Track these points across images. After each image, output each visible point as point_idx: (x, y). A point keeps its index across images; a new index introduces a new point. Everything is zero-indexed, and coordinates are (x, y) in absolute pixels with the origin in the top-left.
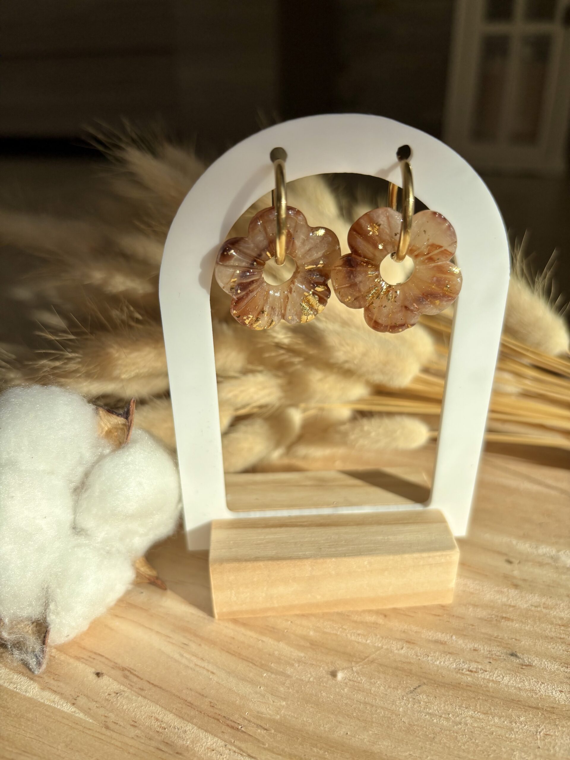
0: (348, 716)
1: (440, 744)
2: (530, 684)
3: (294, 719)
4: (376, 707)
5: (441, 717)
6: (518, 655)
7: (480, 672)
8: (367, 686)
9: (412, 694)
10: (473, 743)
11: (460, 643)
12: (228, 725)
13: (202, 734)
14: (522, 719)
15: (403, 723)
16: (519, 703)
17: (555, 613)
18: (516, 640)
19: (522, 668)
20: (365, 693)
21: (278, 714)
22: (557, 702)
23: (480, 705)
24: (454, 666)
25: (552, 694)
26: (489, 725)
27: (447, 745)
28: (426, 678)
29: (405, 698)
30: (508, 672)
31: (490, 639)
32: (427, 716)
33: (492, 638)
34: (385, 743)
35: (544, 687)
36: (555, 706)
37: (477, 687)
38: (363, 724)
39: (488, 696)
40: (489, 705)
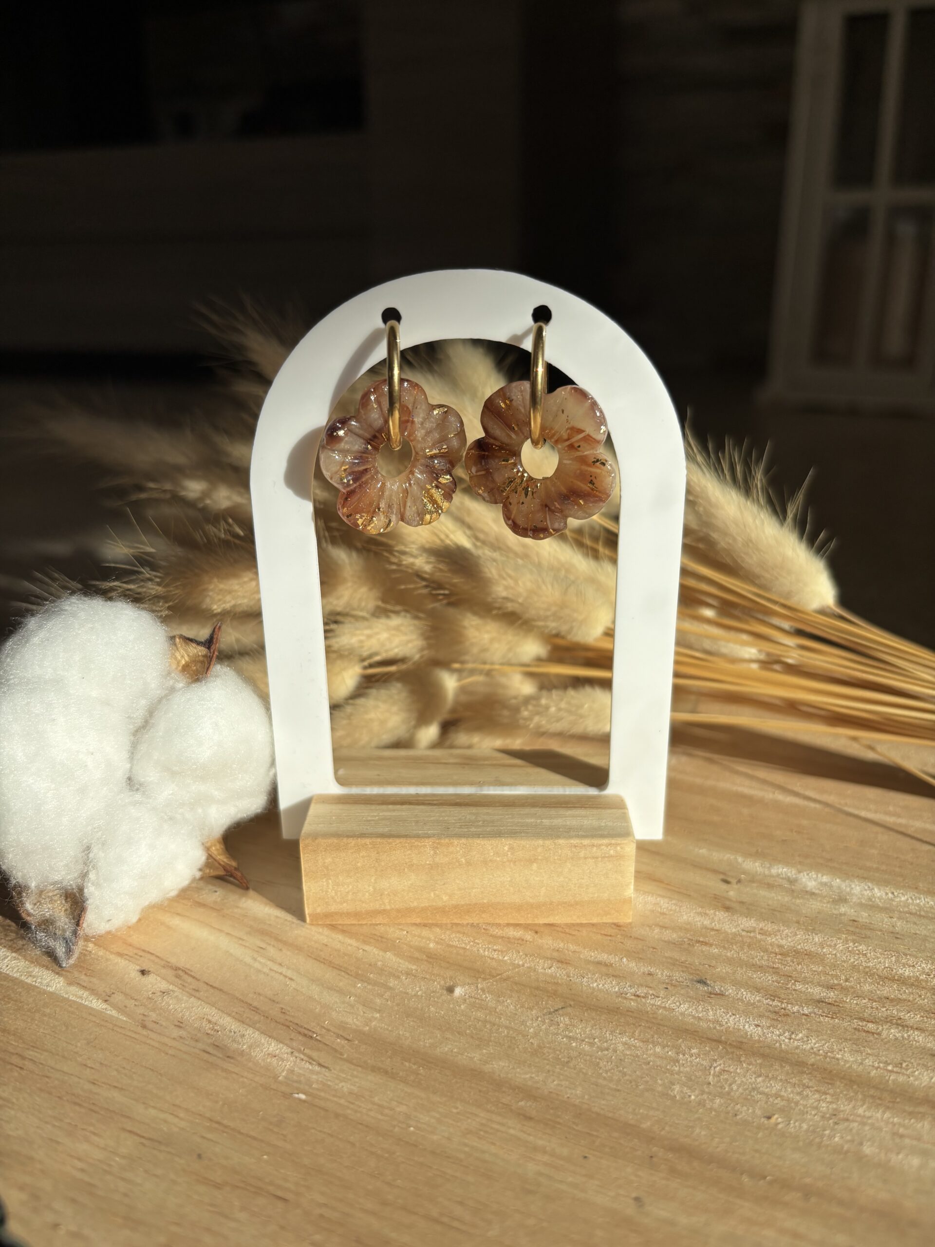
0: (459, 1033)
1: (575, 1069)
2: (715, 1015)
3: (387, 1032)
4: (499, 1026)
5: (583, 1041)
6: (708, 982)
7: (650, 997)
8: (492, 1004)
9: (550, 1016)
10: (620, 1071)
11: (630, 965)
12: (300, 1033)
13: (264, 1040)
14: (694, 1051)
15: (530, 1044)
16: (696, 1033)
17: (773, 940)
18: (710, 966)
19: (709, 997)
20: (488, 1012)
21: (367, 1025)
22: (749, 1037)
23: (640, 1032)
24: (617, 989)
25: (744, 1028)
26: (647, 1054)
27: (584, 1071)
28: (574, 1000)
29: (540, 1019)
30: (688, 999)
31: (674, 964)
32: (565, 1039)
33: (678, 963)
34: (502, 1064)
35: (734, 1019)
36: (744, 1040)
37: (641, 1013)
38: (477, 1042)
39: (653, 1023)
40: (652, 1033)
